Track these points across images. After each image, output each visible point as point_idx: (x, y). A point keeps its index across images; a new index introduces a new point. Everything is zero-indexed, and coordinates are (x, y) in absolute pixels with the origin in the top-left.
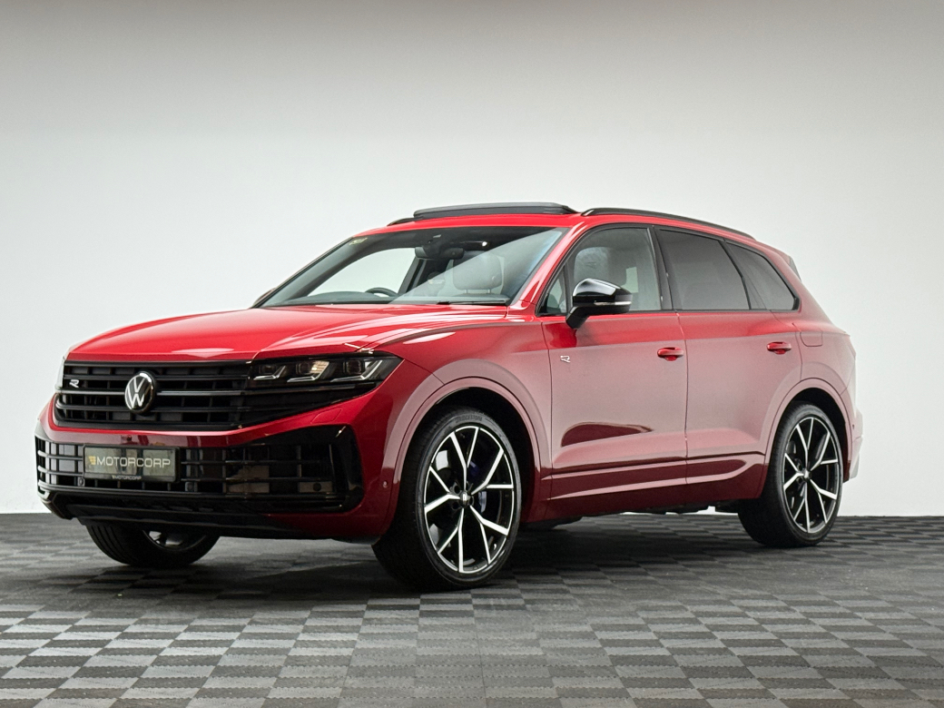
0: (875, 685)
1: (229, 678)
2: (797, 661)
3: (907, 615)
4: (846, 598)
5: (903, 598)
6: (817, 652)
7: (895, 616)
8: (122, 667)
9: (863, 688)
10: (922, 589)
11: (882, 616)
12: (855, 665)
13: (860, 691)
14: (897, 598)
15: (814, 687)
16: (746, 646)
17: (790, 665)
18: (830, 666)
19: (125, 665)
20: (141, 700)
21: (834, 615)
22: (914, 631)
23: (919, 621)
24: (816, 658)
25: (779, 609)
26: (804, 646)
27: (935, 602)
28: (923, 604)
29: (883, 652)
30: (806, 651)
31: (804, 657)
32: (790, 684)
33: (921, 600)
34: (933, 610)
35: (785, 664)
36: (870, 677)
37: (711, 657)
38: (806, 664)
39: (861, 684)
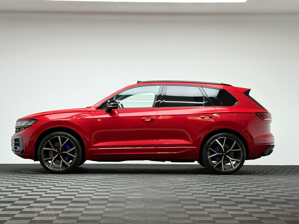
0: (288, 206)
1: (112, 203)
2: (265, 200)
3: (291, 189)
4: (272, 185)
5: (288, 185)
6: (269, 198)
7: (287, 189)
8: (82, 201)
9: (285, 206)
10: (293, 183)
11: (284, 189)
12: (281, 201)
13: (284, 207)
14: (286, 185)
15: (271, 206)
16: (249, 196)
17: (263, 201)
18: (274, 201)
19: (83, 200)
20: (91, 208)
21: (271, 189)
22: (294, 193)
23: (294, 191)
24: (270, 199)
25: (255, 188)
26: (266, 196)
27: (297, 186)
28: (294, 187)
29: (287, 198)
30: (266, 198)
31: (266, 199)
32: (265, 205)
33: (293, 186)
34: (297, 188)
35: (262, 201)
36: (286, 204)
37: (241, 199)
38: (267, 201)
39: (284, 206)
